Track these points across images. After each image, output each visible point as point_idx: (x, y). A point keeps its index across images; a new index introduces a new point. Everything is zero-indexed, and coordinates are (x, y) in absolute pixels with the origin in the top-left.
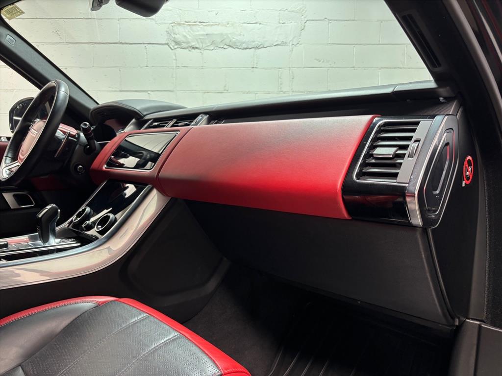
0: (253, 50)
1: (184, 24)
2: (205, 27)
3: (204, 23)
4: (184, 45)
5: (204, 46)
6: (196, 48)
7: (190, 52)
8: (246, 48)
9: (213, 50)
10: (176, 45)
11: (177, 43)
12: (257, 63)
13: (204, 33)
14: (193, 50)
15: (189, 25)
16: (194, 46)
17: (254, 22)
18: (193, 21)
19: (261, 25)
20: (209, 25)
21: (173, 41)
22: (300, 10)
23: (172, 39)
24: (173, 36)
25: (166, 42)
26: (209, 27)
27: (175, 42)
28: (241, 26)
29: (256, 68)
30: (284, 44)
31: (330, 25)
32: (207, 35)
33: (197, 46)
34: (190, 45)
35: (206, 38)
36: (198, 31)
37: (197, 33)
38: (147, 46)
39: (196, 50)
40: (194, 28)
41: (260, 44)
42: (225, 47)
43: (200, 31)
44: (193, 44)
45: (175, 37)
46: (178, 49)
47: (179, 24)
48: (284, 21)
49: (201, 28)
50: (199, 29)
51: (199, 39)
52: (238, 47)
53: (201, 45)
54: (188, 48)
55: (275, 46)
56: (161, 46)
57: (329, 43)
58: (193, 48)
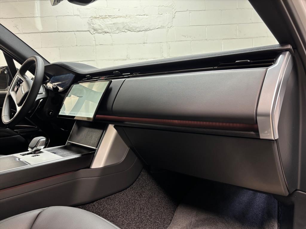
0: (143, 32)
1: (99, 17)
2: (112, 19)
3: (112, 16)
4: (100, 31)
6: (108, 32)
7: (104, 35)
8: (139, 31)
9: (118, 33)
11: (95, 30)
12: (146, 40)
13: (112, 23)
15: (102, 18)
17: (143, 14)
18: (104, 15)
19: (148, 16)
20: (115, 17)
21: (92, 28)
22: (172, 6)
24: (92, 26)
25: (88, 30)
26: (115, 19)
27: (94, 29)
28: (135, 17)
29: (146, 43)
30: (162, 27)
31: (190, 14)
35: (113, 25)
37: (108, 23)
38: (76, 33)
39: (107, 34)
40: (105, 19)
41: (147, 28)
42: (126, 31)
43: (109, 21)
44: (105, 30)
46: (96, 34)
47: (96, 18)
48: (162, 13)
49: (110, 20)
50: (108, 20)
51: (109, 26)
52: (134, 30)
53: (111, 30)
54: (102, 33)
55: (157, 29)
56: (85, 32)
57: (191, 25)
58: (106, 32)
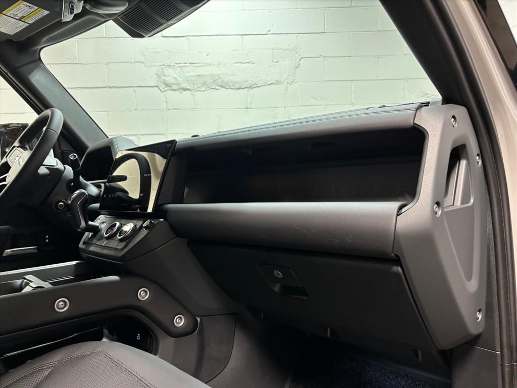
0: (246, 89)
1: (174, 66)
2: (196, 68)
3: (195, 64)
4: (175, 87)
5: (195, 87)
6: (187, 89)
7: (181, 94)
8: (239, 89)
9: (204, 91)
10: (166, 87)
11: (167, 85)
12: (250, 104)
13: (194, 74)
14: (184, 92)
15: (180, 67)
16: (186, 88)
17: (247, 61)
18: (184, 62)
19: (254, 64)
20: (199, 66)
21: (163, 83)
22: (293, 48)
23: (162, 81)
24: (163, 78)
25: (156, 85)
26: (200, 68)
27: (165, 84)
28: (233, 66)
29: (250, 108)
30: (278, 83)
31: (325, 62)
32: (198, 76)
33: (188, 87)
34: (181, 87)
35: (197, 79)
36: (189, 72)
37: (188, 75)
38: (137, 89)
39: (187, 91)
40: (185, 69)
41: (253, 83)
42: (217, 88)
43: (190, 72)
44: (184, 85)
45: (164, 80)
46: (167, 91)
47: (169, 66)
48: (278, 60)
49: (192, 69)
50: (190, 70)
51: (190, 80)
52: (231, 87)
53: (192, 86)
54: (178, 90)
55: (269, 85)
56: (151, 88)
57: (325, 80)
58: (184, 90)
